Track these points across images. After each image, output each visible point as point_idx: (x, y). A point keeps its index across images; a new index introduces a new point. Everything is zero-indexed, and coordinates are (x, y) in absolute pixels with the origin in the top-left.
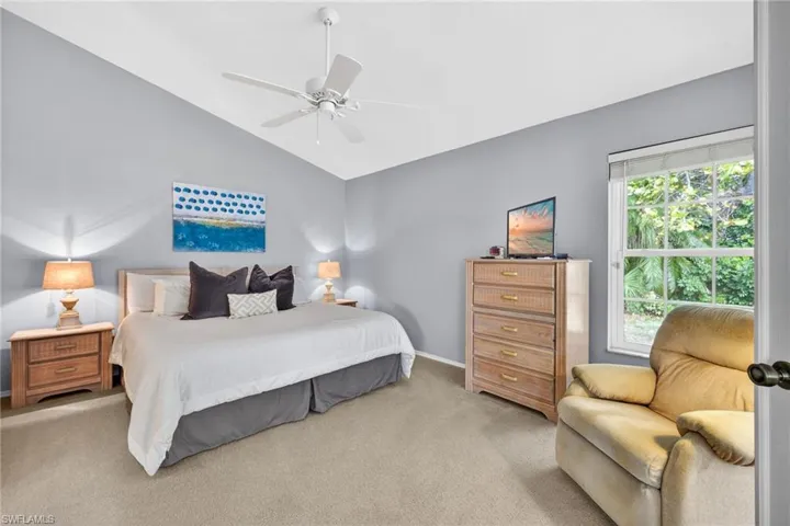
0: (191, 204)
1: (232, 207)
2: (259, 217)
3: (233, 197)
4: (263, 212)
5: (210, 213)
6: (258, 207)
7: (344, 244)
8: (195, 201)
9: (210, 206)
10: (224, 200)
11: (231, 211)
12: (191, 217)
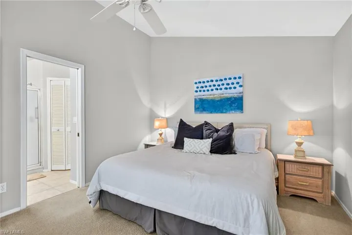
0: (201, 89)
1: (221, 87)
2: (239, 89)
3: (222, 80)
4: (241, 86)
5: (210, 92)
6: (238, 83)
7: (332, 101)
8: (203, 87)
9: (210, 89)
10: (217, 84)
11: (221, 89)
12: (201, 96)
